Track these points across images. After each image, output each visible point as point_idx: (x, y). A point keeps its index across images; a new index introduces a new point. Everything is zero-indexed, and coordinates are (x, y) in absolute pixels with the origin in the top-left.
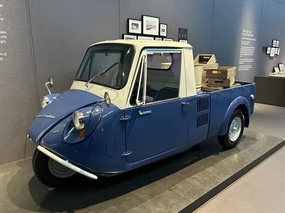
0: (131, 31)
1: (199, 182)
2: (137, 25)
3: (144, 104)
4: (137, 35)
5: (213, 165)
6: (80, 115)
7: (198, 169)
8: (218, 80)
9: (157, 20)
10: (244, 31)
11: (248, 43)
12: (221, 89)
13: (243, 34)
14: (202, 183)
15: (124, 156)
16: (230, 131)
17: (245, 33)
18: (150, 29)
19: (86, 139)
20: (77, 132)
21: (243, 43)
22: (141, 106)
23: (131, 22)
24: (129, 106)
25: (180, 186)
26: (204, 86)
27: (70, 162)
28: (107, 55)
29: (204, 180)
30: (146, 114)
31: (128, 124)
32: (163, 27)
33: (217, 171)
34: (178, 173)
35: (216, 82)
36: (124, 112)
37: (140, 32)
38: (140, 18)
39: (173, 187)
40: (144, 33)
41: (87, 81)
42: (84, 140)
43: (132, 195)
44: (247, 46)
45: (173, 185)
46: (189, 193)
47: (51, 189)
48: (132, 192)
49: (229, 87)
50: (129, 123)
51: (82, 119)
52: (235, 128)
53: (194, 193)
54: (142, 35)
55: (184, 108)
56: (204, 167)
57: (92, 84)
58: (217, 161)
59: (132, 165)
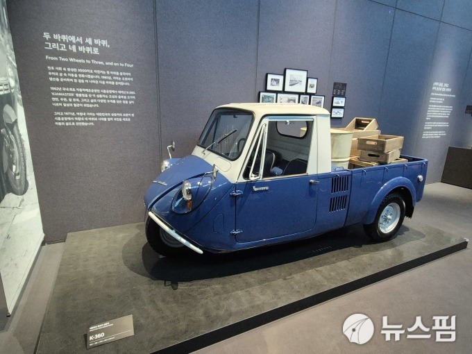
0: (269, 88)
1: (323, 276)
2: (277, 81)
3: (261, 179)
4: (277, 92)
5: (348, 259)
6: (188, 186)
7: (327, 261)
8: (372, 153)
9: (304, 74)
10: (436, 84)
11: (441, 101)
12: (375, 164)
13: (434, 88)
14: (325, 278)
15: (233, 234)
16: (381, 220)
17: (437, 86)
18: (294, 84)
19: (193, 210)
20: (185, 203)
21: (432, 100)
22: (256, 180)
23: (270, 77)
24: (242, 180)
25: (297, 277)
26: (355, 158)
27: (176, 232)
28: (235, 117)
29: (330, 275)
30: (261, 191)
31: (239, 201)
32: (313, 82)
33: (350, 268)
34: (301, 262)
35: (370, 155)
36: (236, 186)
37: (281, 89)
38: (282, 73)
39: (289, 277)
40: (286, 90)
41: (205, 148)
42: (191, 212)
43: (240, 277)
44: (440, 104)
45: (290, 274)
46: (305, 286)
47: (161, 257)
48: (241, 274)
49: (387, 164)
50: (240, 199)
51: (190, 190)
52: (389, 217)
53: (311, 288)
54: (284, 92)
55: (312, 186)
56: (336, 259)
57: (209, 152)
58: (356, 255)
59: (241, 245)
